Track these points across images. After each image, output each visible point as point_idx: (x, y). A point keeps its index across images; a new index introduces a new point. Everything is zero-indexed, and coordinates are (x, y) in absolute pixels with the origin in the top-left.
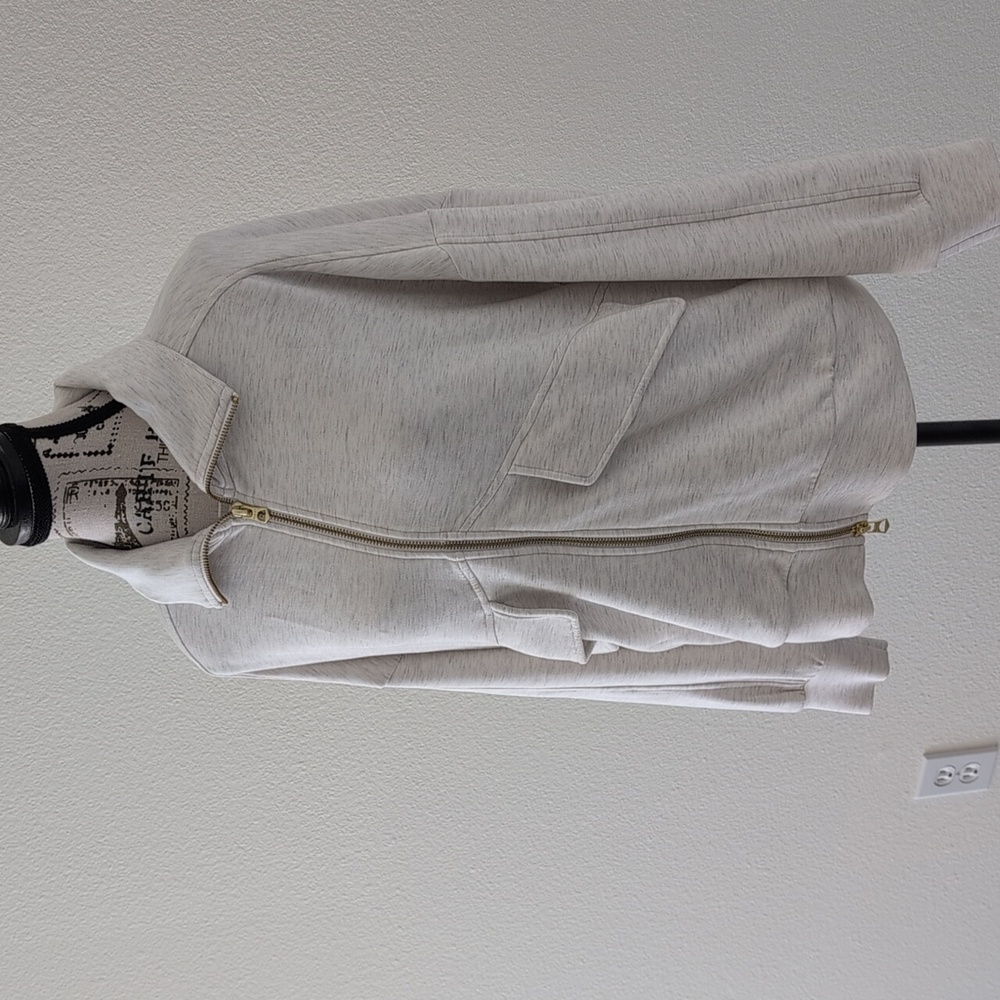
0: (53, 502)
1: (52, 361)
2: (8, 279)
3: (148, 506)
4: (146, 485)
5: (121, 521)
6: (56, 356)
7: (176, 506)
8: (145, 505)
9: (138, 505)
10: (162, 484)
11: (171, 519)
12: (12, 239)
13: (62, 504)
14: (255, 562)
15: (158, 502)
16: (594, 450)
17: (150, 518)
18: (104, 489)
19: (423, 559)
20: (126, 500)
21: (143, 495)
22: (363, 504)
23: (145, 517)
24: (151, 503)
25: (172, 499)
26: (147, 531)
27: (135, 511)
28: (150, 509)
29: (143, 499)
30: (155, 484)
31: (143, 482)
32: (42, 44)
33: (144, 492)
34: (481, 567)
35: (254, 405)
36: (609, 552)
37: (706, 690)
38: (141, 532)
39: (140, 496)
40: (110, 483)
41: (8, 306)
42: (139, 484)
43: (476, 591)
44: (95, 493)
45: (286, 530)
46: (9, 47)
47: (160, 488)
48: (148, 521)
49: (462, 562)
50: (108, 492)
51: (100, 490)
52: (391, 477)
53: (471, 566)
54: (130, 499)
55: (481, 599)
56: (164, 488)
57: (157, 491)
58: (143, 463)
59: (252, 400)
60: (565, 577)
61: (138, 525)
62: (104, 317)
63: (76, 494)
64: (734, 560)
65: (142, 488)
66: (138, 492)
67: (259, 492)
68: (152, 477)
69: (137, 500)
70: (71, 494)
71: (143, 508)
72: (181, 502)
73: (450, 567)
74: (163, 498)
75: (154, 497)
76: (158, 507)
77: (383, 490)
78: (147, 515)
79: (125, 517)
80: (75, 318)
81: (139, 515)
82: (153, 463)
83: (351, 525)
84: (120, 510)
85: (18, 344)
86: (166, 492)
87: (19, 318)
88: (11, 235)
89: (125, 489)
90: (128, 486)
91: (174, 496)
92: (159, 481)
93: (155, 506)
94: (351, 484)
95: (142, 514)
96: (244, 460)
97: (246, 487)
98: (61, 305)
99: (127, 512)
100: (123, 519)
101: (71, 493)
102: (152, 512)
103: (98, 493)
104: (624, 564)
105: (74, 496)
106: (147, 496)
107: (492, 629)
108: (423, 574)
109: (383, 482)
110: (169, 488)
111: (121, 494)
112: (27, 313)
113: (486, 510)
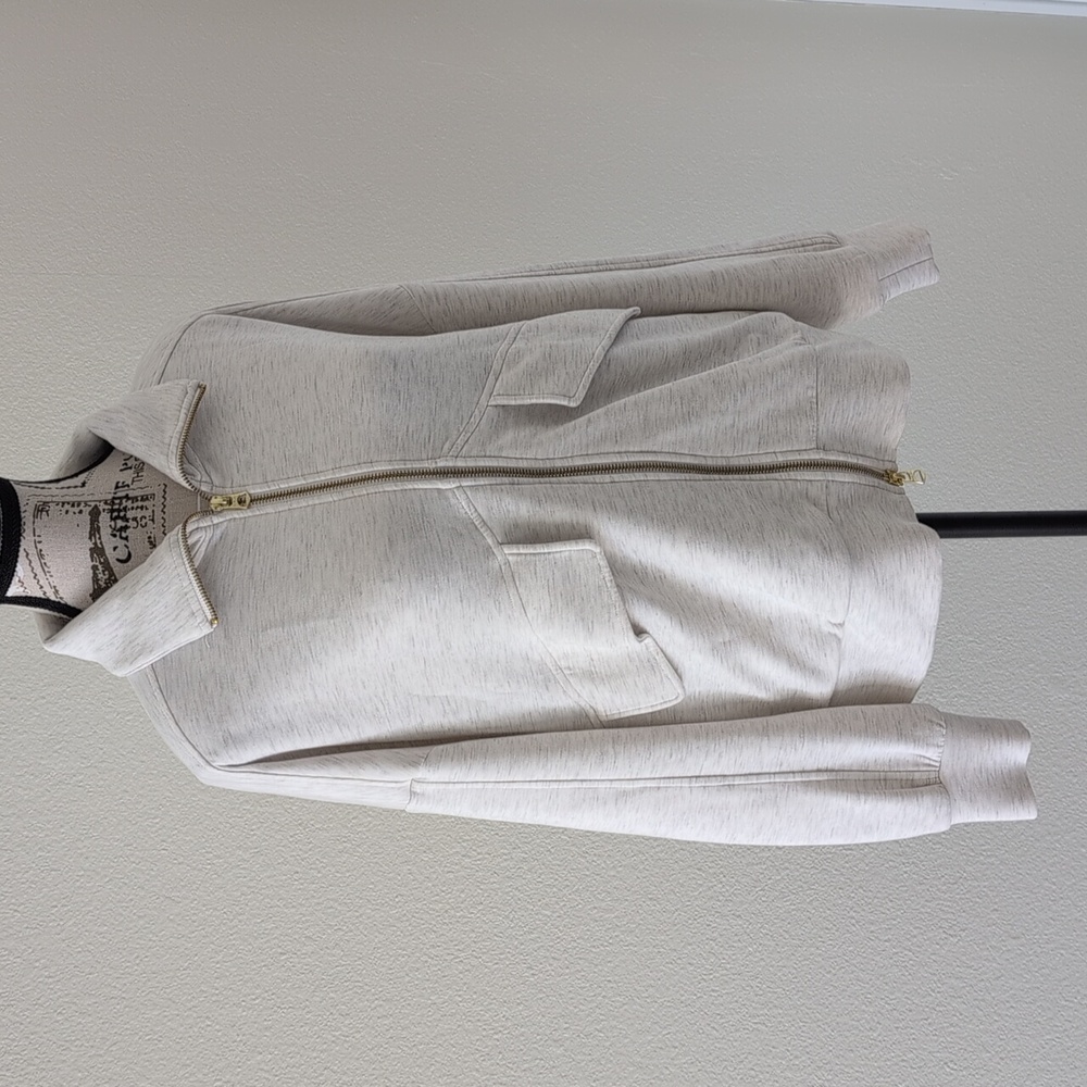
0: (23, 515)
1: (56, 752)
2: (9, 665)
3: (124, 524)
4: (120, 504)
5: (95, 544)
6: (58, 747)
7: (153, 520)
8: (120, 523)
9: (113, 523)
10: (137, 501)
11: (150, 538)
12: (15, 624)
13: (31, 518)
14: (242, 562)
15: (135, 519)
16: (572, 377)
17: (126, 539)
18: (76, 509)
19: (415, 489)
20: (100, 519)
21: (117, 512)
22: (342, 445)
23: (121, 537)
24: (127, 520)
25: (149, 513)
26: (124, 558)
27: (110, 531)
28: (126, 527)
29: (118, 517)
30: (130, 502)
31: (117, 501)
32: (44, 446)
33: (119, 511)
34: (481, 494)
35: (225, 402)
36: (616, 477)
37: (819, 781)
38: (118, 560)
39: (115, 514)
40: (83, 504)
41: (9, 693)
42: (113, 504)
43: (482, 530)
44: (67, 512)
45: (269, 508)
46: (13, 449)
47: (135, 505)
48: (125, 542)
49: (457, 487)
50: (81, 512)
51: (71, 510)
52: (365, 403)
53: (469, 493)
54: (104, 518)
55: (490, 541)
56: (140, 504)
57: (133, 508)
58: (117, 487)
59: (222, 398)
60: (575, 500)
61: (115, 548)
62: (111, 702)
63: (47, 512)
64: (760, 493)
65: (117, 507)
66: (112, 511)
67: (237, 479)
68: (127, 497)
69: (112, 519)
70: (42, 511)
71: (118, 526)
72: (158, 515)
73: (447, 499)
74: (139, 514)
75: (130, 514)
76: (135, 524)
77: (359, 422)
78: (124, 535)
79: (100, 538)
80: (79, 704)
81: (115, 536)
82: (128, 486)
83: (334, 473)
84: (94, 530)
85: (20, 734)
86: (142, 508)
87: (21, 706)
88: (13, 621)
89: (98, 509)
90: (102, 506)
91: (150, 510)
92: (135, 499)
93: (132, 524)
94: (327, 430)
95: (118, 534)
96: (219, 452)
97: (223, 477)
98: (64, 691)
99: (102, 533)
100: (98, 542)
101: (41, 509)
102: (128, 531)
103: (71, 513)
104: (637, 489)
105: (44, 513)
106: (122, 514)
107: (512, 584)
108: (418, 507)
109: (358, 412)
110: (145, 504)
111: (95, 514)
112: (29, 700)
113: (473, 436)
